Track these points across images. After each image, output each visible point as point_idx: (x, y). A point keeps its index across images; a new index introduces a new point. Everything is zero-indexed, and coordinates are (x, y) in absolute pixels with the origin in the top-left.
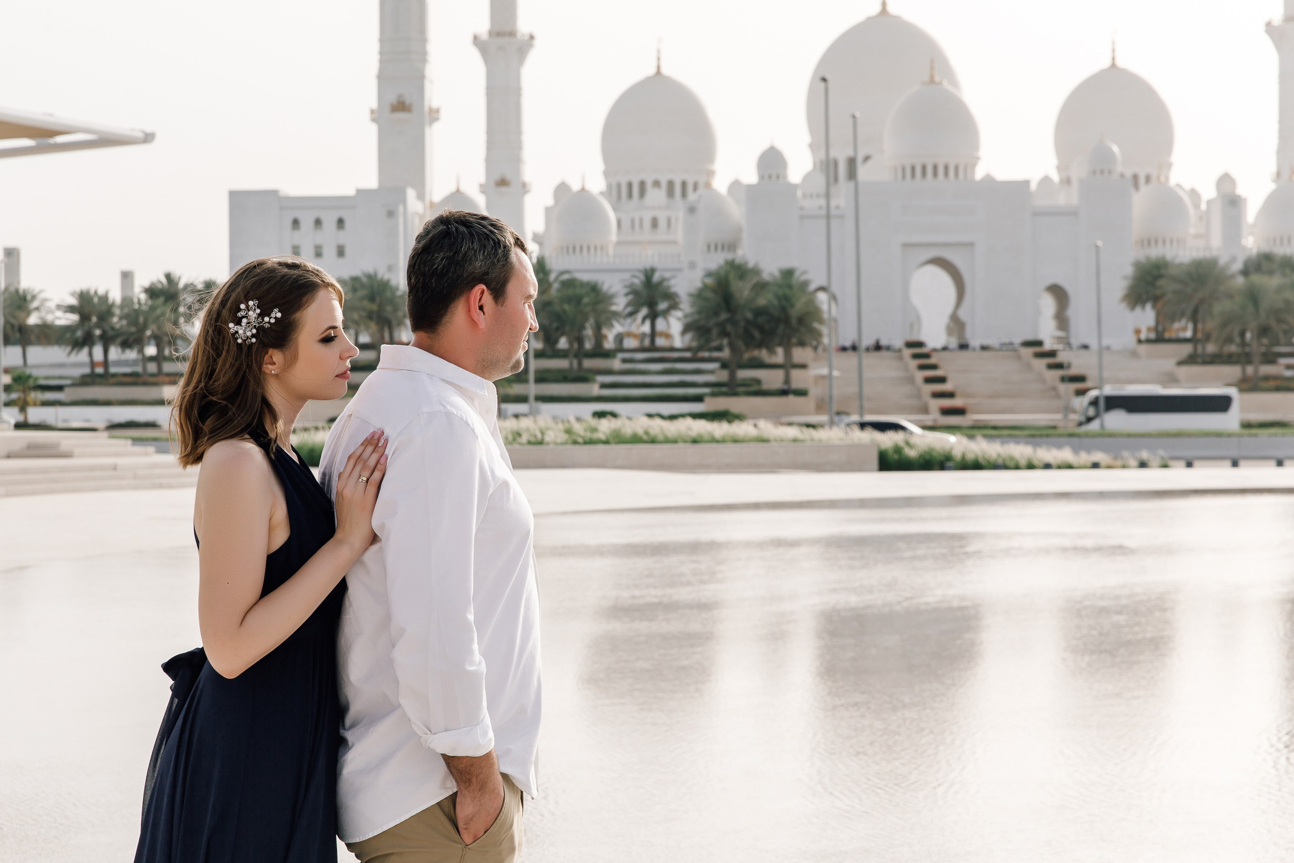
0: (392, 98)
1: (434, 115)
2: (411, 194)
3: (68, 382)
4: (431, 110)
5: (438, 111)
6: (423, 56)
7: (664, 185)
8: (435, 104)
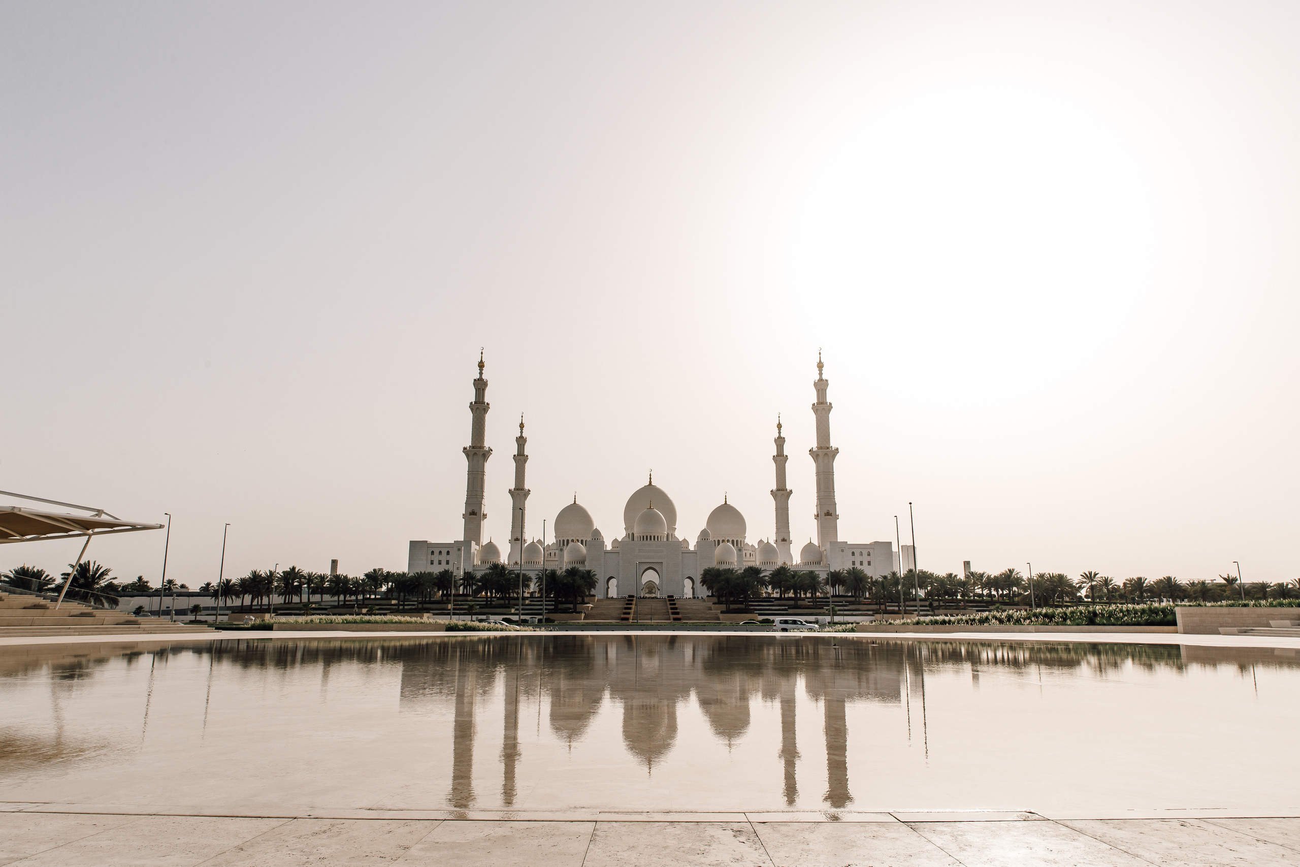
0: (470, 510)
1: (485, 516)
2: (473, 543)
3: (329, 607)
4: (483, 514)
5: (486, 515)
6: (482, 497)
7: (580, 541)
8: (485, 513)
